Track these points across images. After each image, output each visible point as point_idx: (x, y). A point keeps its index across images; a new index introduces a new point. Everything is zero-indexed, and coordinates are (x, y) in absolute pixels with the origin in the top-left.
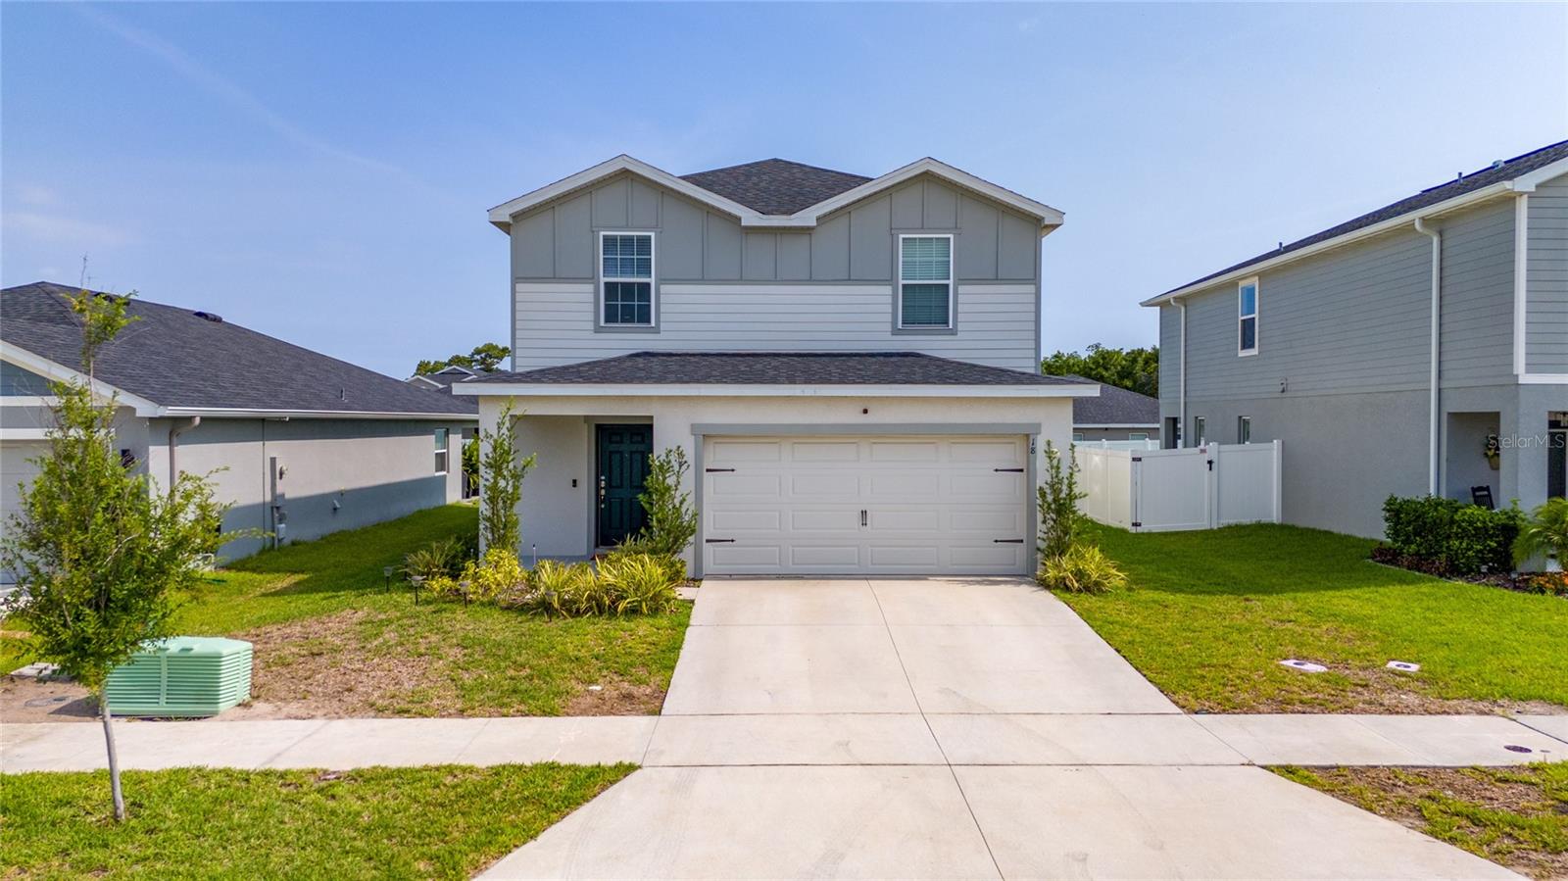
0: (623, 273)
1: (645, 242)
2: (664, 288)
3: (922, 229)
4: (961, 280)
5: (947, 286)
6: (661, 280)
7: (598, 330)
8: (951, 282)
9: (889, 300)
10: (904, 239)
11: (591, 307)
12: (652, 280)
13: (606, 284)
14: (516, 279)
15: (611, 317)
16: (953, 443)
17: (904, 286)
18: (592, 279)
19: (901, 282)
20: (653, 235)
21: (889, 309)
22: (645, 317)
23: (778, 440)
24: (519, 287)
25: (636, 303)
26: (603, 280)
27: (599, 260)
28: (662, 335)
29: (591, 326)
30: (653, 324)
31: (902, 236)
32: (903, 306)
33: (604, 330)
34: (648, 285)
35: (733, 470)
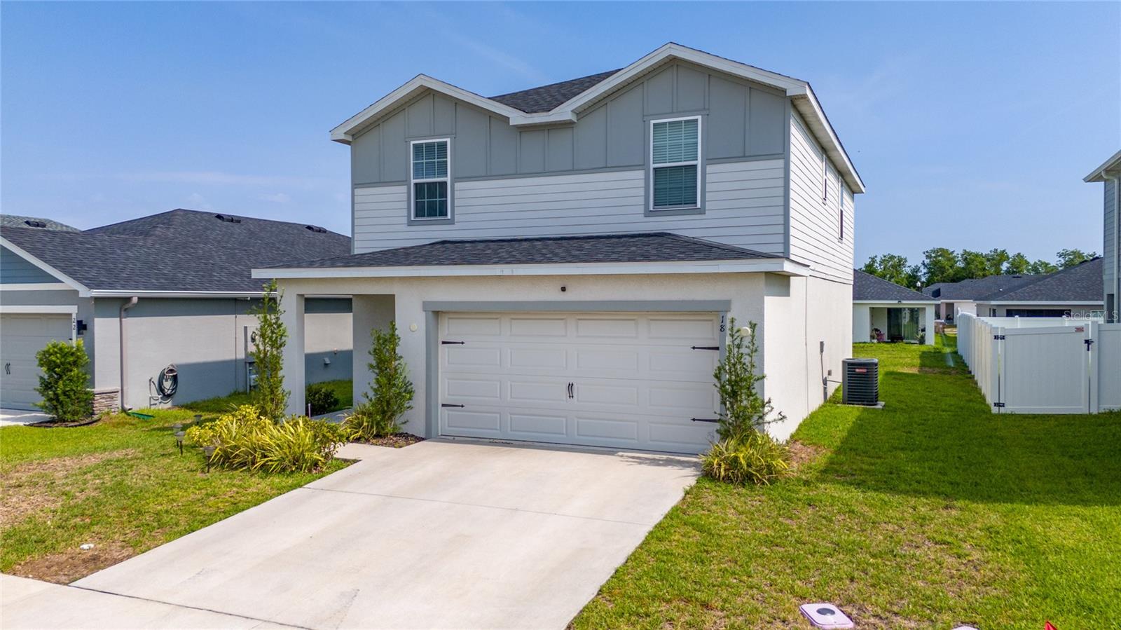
0: (428, 175)
1: (443, 146)
2: (457, 185)
3: (672, 114)
4: (708, 161)
5: (695, 166)
6: (455, 178)
7: (410, 223)
8: (699, 163)
9: (642, 183)
10: (654, 125)
11: (405, 205)
12: (448, 179)
13: (416, 184)
14: (355, 185)
15: (420, 212)
16: (652, 320)
17: (655, 169)
18: (405, 182)
19: (653, 166)
20: (448, 140)
21: (642, 192)
22: (443, 213)
23: (498, 316)
24: (358, 191)
25: (438, 199)
26: (413, 181)
27: (410, 164)
28: (457, 226)
29: (405, 220)
30: (449, 217)
31: (653, 122)
32: (655, 190)
33: (415, 223)
34: (446, 183)
35: (463, 343)
